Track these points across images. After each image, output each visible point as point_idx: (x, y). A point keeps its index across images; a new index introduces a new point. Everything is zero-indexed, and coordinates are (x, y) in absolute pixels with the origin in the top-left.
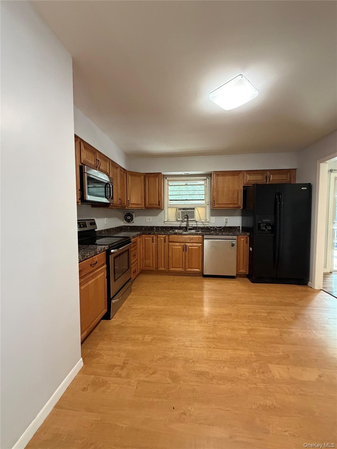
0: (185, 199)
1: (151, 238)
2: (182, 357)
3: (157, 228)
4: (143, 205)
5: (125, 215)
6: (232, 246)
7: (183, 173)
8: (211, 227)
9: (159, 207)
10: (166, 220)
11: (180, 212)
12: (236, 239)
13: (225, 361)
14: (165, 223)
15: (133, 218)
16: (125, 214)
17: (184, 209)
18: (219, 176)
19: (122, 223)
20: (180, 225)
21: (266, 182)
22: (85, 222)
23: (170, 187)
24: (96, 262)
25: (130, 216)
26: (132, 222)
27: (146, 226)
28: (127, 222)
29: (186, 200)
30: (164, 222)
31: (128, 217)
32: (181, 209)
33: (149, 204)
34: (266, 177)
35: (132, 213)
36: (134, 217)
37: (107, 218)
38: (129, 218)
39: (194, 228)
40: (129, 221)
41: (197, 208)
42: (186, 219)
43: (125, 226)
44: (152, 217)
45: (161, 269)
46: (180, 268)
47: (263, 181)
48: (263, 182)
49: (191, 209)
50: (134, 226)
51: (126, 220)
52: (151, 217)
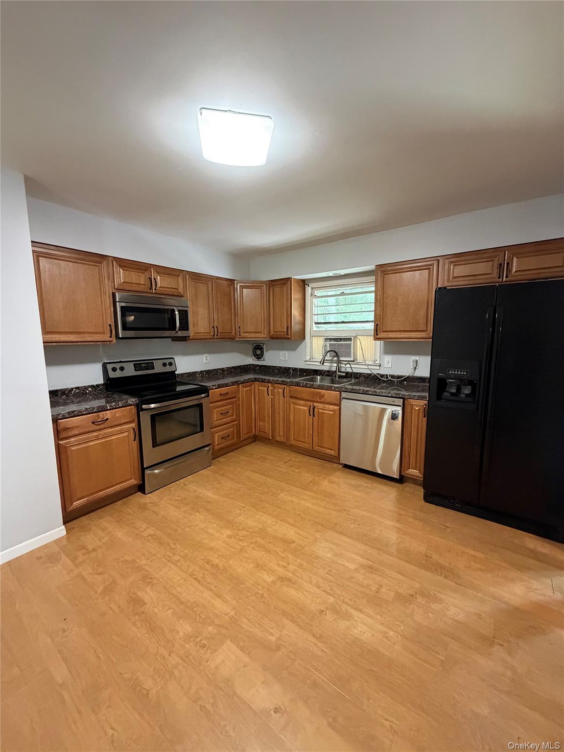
0: (340, 321)
1: (266, 389)
2: (146, 571)
3: (295, 370)
4: (266, 333)
5: (254, 348)
6: (392, 419)
7: (331, 274)
8: (382, 376)
9: (288, 337)
10: (308, 358)
11: (328, 344)
12: (400, 406)
13: (182, 603)
14: (307, 363)
15: (263, 353)
16: (254, 346)
17: (336, 340)
18: (388, 274)
19: (250, 360)
20: (330, 368)
21: (499, 278)
22: (153, 363)
23: (315, 301)
24: (107, 419)
25: (260, 349)
26: (262, 359)
27: (280, 367)
28: (256, 358)
29: (343, 322)
30: (306, 361)
31: (258, 350)
32: (331, 340)
33: (274, 332)
34: (501, 264)
35: (262, 345)
36: (265, 352)
37: (207, 355)
38: (258, 352)
39: (348, 375)
40: (259, 357)
41: (358, 337)
42: (336, 359)
43: (253, 365)
44: (289, 351)
45: (278, 439)
46: (305, 443)
47: (490, 276)
48: (491, 278)
49: (345, 339)
50: (264, 366)
51: (255, 356)
52: (286, 353)
